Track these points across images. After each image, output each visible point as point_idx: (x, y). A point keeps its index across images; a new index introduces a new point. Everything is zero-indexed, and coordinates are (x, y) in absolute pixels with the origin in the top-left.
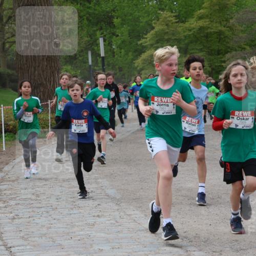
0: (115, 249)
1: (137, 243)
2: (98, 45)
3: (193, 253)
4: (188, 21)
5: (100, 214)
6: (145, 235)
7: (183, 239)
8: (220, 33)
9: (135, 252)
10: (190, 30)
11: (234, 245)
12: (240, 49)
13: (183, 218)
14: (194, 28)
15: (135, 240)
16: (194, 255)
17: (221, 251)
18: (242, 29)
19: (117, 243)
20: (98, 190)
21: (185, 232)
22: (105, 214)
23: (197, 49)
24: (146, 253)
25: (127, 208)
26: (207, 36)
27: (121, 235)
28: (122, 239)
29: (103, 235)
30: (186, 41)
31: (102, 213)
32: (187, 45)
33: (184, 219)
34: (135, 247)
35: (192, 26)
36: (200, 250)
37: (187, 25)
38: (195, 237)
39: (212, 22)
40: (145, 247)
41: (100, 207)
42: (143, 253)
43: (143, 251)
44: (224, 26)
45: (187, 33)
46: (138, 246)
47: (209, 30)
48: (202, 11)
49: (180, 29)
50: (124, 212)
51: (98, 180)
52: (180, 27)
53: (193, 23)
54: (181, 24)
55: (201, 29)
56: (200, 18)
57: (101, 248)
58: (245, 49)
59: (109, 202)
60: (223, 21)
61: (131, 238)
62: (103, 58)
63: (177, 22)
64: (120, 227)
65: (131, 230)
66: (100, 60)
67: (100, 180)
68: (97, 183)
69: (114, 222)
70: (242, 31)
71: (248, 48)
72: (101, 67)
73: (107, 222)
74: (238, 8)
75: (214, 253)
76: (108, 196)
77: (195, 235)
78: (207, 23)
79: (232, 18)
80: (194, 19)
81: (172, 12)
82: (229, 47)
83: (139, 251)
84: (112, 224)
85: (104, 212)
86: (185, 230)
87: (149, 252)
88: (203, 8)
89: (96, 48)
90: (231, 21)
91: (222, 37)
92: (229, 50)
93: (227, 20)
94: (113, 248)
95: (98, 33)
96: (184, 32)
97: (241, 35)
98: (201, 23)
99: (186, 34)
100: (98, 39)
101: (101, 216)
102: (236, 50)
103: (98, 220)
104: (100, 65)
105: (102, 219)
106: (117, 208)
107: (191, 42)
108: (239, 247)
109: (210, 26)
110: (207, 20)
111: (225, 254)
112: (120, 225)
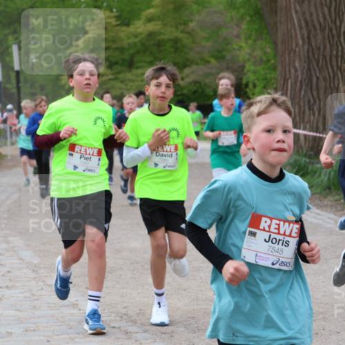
0: (29, 333)
1: (60, 324)
2: (11, 55)
3: (135, 335)
4: (133, 24)
5: (10, 284)
6: (71, 312)
7: (121, 317)
8: (176, 41)
9: (58, 335)
10: (136, 36)
11: (190, 324)
12: (203, 63)
13: (124, 288)
14: (141, 34)
15: (57, 319)
16: (136, 337)
17: (173, 332)
18: (206, 35)
19: (32, 323)
20: (8, 251)
21: (125, 308)
22: (17, 284)
23: (146, 62)
24: (72, 336)
25: (46, 276)
26: (159, 44)
27: (37, 313)
28: (39, 317)
29: (13, 313)
30: (131, 51)
31: (14, 283)
32: (133, 56)
33: (125, 290)
34: (58, 328)
35: (140, 30)
36: (145, 332)
37: (132, 29)
38: (138, 314)
39: (165, 25)
40: (70, 328)
41: (10, 274)
42: (68, 336)
43: (68, 334)
44: (182, 32)
45: (132, 40)
46: (61, 327)
47: (162, 37)
48: (152, 11)
49: (122, 35)
50: (43, 281)
51: (9, 239)
52: (123, 31)
53: (140, 27)
54: (124, 28)
55: (151, 34)
56: (150, 20)
57: (10, 331)
58: (208, 62)
59: (23, 268)
60: (180, 24)
61: (52, 316)
62: (18, 73)
63: (117, 25)
64: (36, 302)
65: (53, 305)
66: (13, 75)
67: (11, 239)
68: (8, 242)
69: (29, 295)
70: (205, 38)
71: (213, 61)
72: (15, 85)
73: (20, 295)
74: (200, 8)
75: (163, 336)
76: (22, 260)
77: (138, 311)
78: (159, 27)
79: (192, 21)
80: (141, 22)
81: (112, 11)
82: (188, 60)
83: (62, 334)
84: (25, 297)
85: (16, 281)
86: (125, 305)
87: (76, 335)
88: (152, 7)
89: (8, 59)
90: (191, 25)
91: (179, 45)
92: (188, 63)
93: (185, 23)
94: (26, 331)
95: (10, 38)
96: (129, 38)
97: (204, 43)
98: (151, 27)
99: (130, 41)
100: (11, 47)
101: (12, 287)
102: (197, 64)
103: (7, 292)
104: (14, 81)
105: (12, 291)
106: (33, 275)
107: (138, 52)
108: (196, 326)
109: (163, 31)
110: (159, 23)
111: (177, 336)
112: (37, 300)
